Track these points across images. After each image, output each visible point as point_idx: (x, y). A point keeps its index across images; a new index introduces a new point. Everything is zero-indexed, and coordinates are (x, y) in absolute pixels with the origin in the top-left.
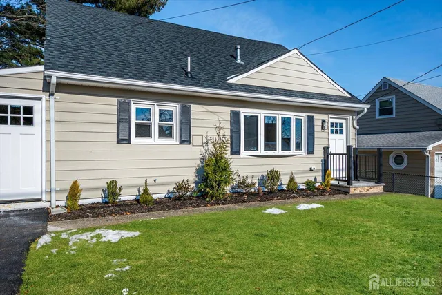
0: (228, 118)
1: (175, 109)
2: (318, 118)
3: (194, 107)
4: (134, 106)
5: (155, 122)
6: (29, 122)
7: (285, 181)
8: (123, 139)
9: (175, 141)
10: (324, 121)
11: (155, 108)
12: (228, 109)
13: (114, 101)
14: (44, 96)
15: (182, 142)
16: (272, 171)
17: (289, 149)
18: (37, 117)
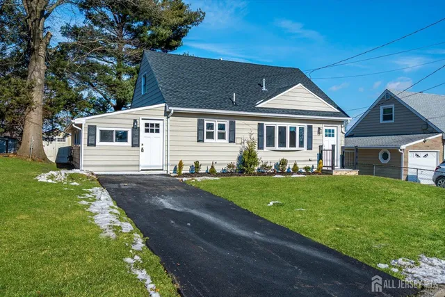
0: (256, 127)
1: (226, 123)
2: (315, 126)
3: (237, 122)
4: (206, 121)
5: (216, 130)
6: (158, 131)
7: (290, 165)
8: (200, 140)
9: (226, 141)
10: (319, 129)
11: (216, 123)
12: (257, 122)
13: (196, 120)
14: (165, 118)
15: (230, 142)
16: (283, 160)
17: (295, 146)
18: (161, 128)
